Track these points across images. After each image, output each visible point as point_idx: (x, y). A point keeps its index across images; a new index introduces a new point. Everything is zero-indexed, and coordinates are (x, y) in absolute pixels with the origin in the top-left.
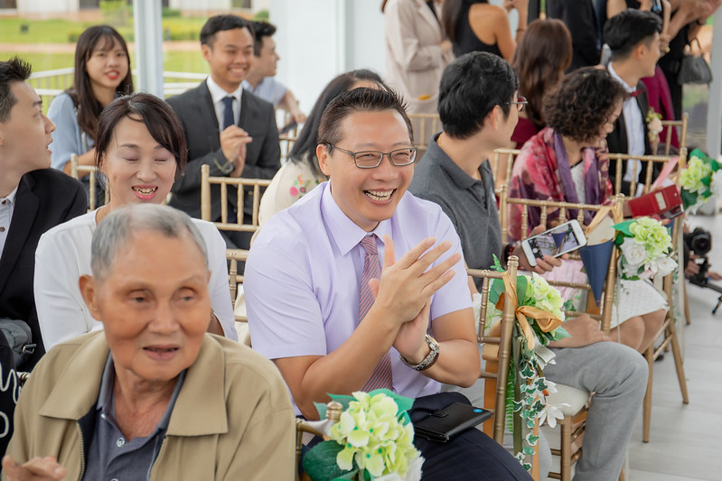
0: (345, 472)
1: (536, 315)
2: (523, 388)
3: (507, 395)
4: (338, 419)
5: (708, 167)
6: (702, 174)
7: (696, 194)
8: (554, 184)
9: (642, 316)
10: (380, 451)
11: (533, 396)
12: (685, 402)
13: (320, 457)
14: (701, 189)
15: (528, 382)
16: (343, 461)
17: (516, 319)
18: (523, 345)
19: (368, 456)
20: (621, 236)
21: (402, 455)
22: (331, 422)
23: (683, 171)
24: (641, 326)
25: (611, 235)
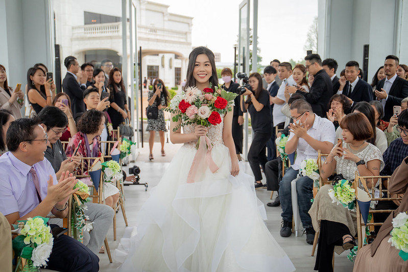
0: (28, 245)
1: (80, 194)
2: (77, 219)
3: (71, 223)
4: (23, 227)
5: (129, 144)
6: (127, 146)
7: (126, 153)
8: (83, 150)
9: (112, 196)
10: (39, 236)
11: (81, 221)
12: (127, 226)
13: (18, 241)
14: (127, 151)
15: (79, 217)
16: (26, 241)
17: (73, 196)
18: (77, 204)
19: (36, 238)
20: (104, 167)
21: (47, 236)
22: (21, 228)
23: (121, 146)
24: (112, 199)
25: (100, 167)
